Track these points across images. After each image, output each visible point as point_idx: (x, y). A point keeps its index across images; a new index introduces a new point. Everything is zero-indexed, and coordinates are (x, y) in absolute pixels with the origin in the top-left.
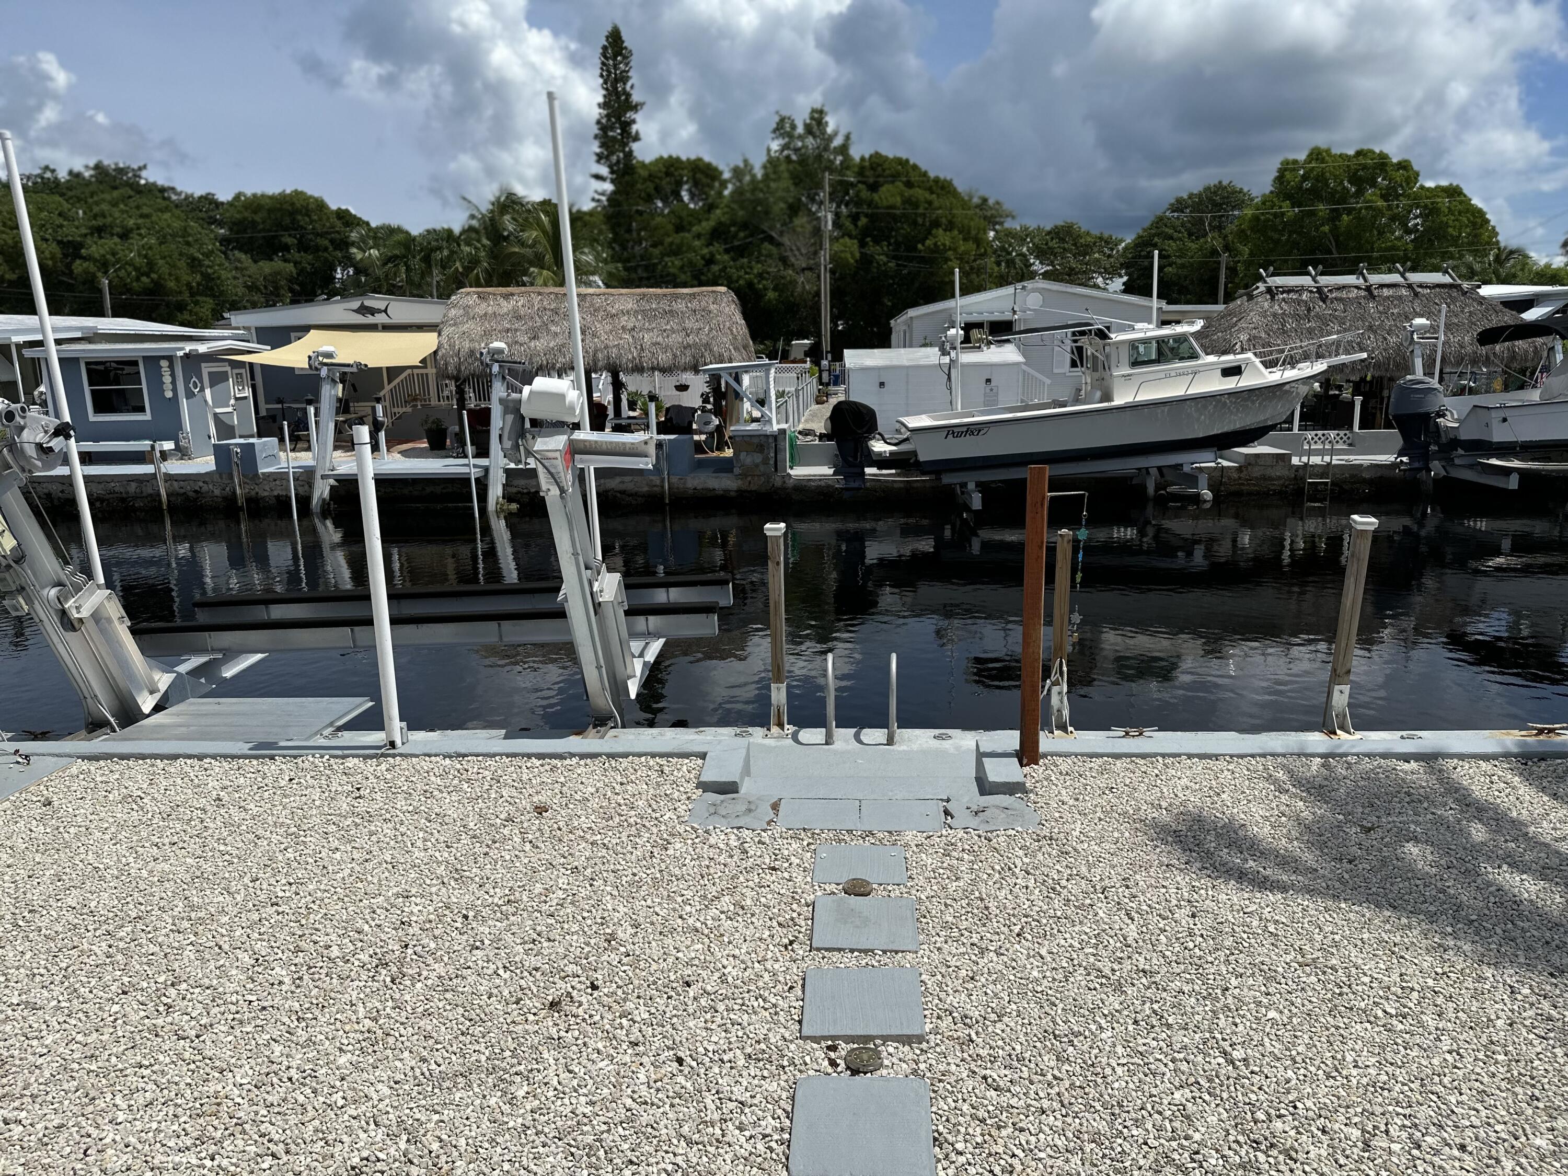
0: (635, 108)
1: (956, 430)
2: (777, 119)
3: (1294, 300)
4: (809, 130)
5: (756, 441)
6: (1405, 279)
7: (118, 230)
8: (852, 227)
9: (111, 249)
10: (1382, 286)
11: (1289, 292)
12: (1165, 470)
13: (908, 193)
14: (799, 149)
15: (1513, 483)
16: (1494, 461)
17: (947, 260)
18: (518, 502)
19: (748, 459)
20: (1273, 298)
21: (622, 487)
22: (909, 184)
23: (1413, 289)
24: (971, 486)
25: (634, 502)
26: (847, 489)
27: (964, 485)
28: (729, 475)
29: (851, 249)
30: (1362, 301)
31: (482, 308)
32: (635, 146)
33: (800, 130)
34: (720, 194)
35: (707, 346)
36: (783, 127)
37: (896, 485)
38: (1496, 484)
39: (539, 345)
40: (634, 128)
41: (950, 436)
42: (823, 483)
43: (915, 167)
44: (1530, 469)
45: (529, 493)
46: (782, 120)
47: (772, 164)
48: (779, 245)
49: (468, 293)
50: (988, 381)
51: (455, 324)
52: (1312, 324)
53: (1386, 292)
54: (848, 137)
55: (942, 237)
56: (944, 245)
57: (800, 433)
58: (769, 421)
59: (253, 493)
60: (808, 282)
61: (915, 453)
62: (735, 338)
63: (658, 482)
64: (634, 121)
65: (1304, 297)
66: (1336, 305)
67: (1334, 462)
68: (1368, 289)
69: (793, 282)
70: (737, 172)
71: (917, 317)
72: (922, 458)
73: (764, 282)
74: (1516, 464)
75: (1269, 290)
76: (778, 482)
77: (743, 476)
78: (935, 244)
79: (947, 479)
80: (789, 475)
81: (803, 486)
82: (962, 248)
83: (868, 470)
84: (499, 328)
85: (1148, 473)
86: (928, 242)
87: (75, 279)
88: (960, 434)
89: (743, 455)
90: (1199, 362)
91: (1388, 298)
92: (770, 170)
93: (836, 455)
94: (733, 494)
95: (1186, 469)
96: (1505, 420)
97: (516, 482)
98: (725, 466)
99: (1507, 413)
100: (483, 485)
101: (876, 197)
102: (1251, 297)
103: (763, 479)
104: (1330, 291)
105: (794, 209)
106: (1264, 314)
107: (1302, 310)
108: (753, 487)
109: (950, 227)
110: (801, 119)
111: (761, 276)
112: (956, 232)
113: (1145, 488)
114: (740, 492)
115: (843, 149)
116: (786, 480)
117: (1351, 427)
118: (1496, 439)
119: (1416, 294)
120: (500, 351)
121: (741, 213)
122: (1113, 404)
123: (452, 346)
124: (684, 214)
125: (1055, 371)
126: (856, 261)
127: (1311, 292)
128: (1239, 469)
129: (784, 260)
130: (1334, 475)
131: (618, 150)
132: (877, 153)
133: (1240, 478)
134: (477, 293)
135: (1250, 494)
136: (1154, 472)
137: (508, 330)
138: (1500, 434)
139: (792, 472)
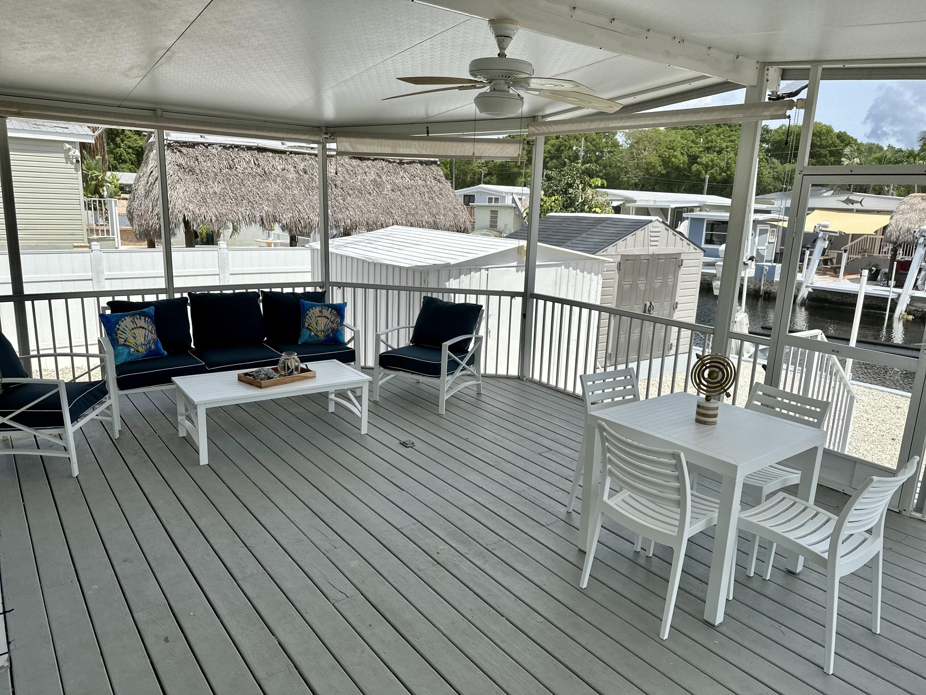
7: (717, 149)
9: (711, 158)
31: (922, 205)
45: (922, 311)
49: (916, 196)
51: (902, 214)
59: (769, 290)
87: (692, 174)
100: (895, 303)
123: (897, 225)
134: (922, 196)
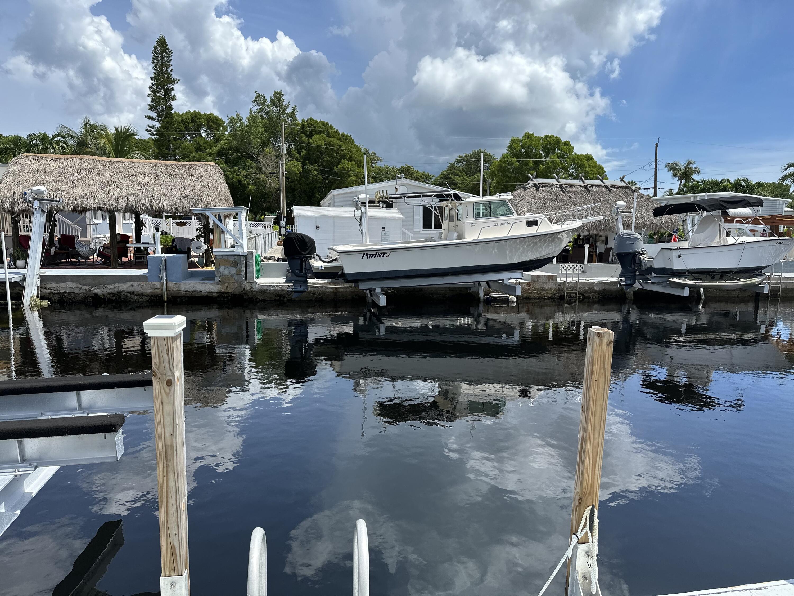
0: (174, 82)
1: (369, 253)
2: (255, 95)
3: (548, 191)
4: (273, 103)
5: (232, 259)
6: (603, 183)
8: (298, 155)
10: (592, 186)
11: (545, 186)
12: (490, 283)
13: (328, 140)
14: (268, 112)
15: (686, 293)
16: (675, 280)
17: (349, 176)
18: (49, 300)
19: (225, 271)
20: (537, 189)
21: (131, 289)
22: (329, 135)
23: (608, 188)
24: (378, 291)
25: (140, 300)
26: (295, 292)
27: (372, 291)
28: (212, 282)
29: (297, 166)
30: (584, 194)
31: (36, 165)
32: (173, 103)
33: (269, 102)
34: (223, 134)
35: (199, 197)
36: (259, 99)
37: (328, 290)
38: (675, 293)
39: (77, 191)
40: (172, 93)
41: (365, 257)
42: (279, 288)
43: (331, 127)
44: (695, 285)
45: (59, 293)
46: (259, 96)
47: (253, 118)
48: (257, 161)
50: (383, 228)
52: (560, 204)
53: (595, 189)
54: (294, 108)
55: (347, 164)
56: (348, 168)
57: (265, 258)
58: (242, 246)
60: (274, 182)
61: (341, 268)
62: (219, 193)
63: (159, 286)
64: (172, 89)
65: (554, 190)
66: (570, 194)
67: (580, 281)
68: (586, 187)
69: (265, 182)
70: (233, 121)
71: (337, 195)
72: (347, 271)
73: (248, 180)
74: (687, 282)
75: (535, 185)
76: (247, 286)
77: (222, 282)
78: (343, 167)
79: (362, 286)
80: (255, 283)
81: (263, 291)
82: (357, 171)
83: (310, 281)
84: (47, 179)
85: (480, 285)
86: (339, 166)
88: (371, 256)
89: (222, 269)
90: (514, 217)
91: (596, 192)
92: (252, 121)
93: (288, 271)
94: (215, 295)
95: (506, 282)
96: (680, 256)
97: (49, 285)
98: (210, 276)
99: (681, 252)
101: (311, 140)
102: (525, 189)
103: (236, 285)
104: (567, 187)
105: (265, 144)
106: (534, 198)
107: (553, 196)
108: (229, 290)
109: (351, 160)
110: (269, 96)
111: (246, 177)
112: (353, 162)
113: (478, 294)
114: (220, 294)
115: (292, 115)
116: (254, 285)
117: (583, 262)
118: (675, 268)
119: (610, 191)
120: (41, 193)
121: (234, 143)
122: (465, 240)
123: (9, 190)
124: (202, 142)
125: (415, 230)
126: (300, 173)
127: (557, 187)
128: (529, 284)
129: (259, 170)
130: (580, 288)
131: (162, 104)
132: (311, 118)
133: (529, 289)
134: (33, 157)
135: (535, 298)
136: (483, 284)
137: (53, 181)
138: (677, 265)
139: (257, 281)
